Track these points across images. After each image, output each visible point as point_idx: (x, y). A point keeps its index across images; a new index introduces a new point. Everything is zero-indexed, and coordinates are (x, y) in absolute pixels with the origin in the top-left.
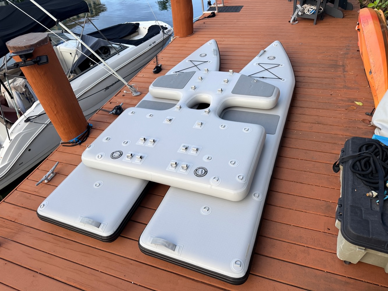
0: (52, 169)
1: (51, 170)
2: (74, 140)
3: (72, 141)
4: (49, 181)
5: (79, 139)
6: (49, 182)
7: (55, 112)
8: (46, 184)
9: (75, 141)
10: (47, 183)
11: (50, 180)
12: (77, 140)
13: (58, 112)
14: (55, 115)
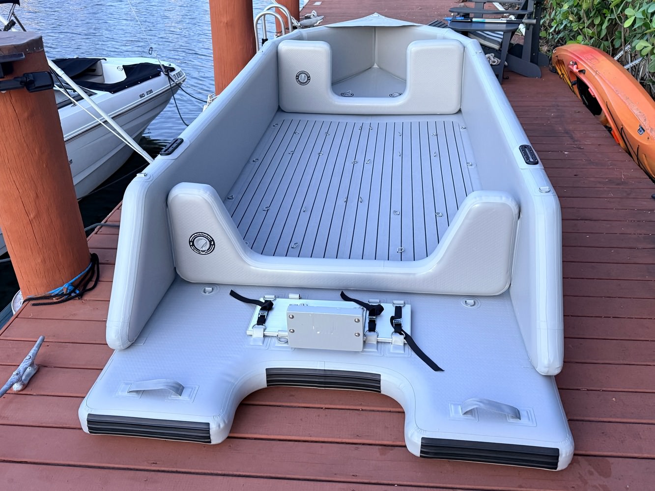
0: (30, 354)
1: (28, 357)
2: (65, 288)
3: (57, 292)
4: (25, 386)
5: (76, 286)
6: (26, 389)
7: (32, 216)
8: (17, 394)
9: (67, 289)
10: (22, 390)
11: (26, 382)
12: (71, 288)
13: (38, 215)
14: (31, 222)
